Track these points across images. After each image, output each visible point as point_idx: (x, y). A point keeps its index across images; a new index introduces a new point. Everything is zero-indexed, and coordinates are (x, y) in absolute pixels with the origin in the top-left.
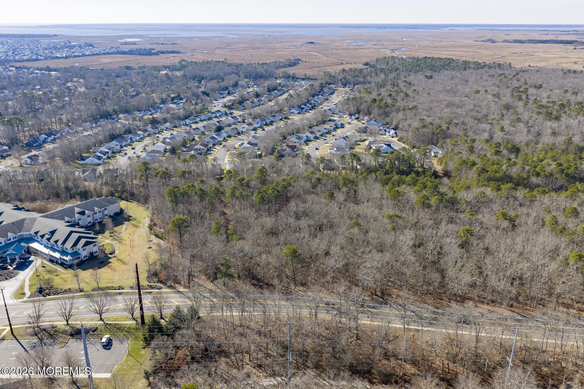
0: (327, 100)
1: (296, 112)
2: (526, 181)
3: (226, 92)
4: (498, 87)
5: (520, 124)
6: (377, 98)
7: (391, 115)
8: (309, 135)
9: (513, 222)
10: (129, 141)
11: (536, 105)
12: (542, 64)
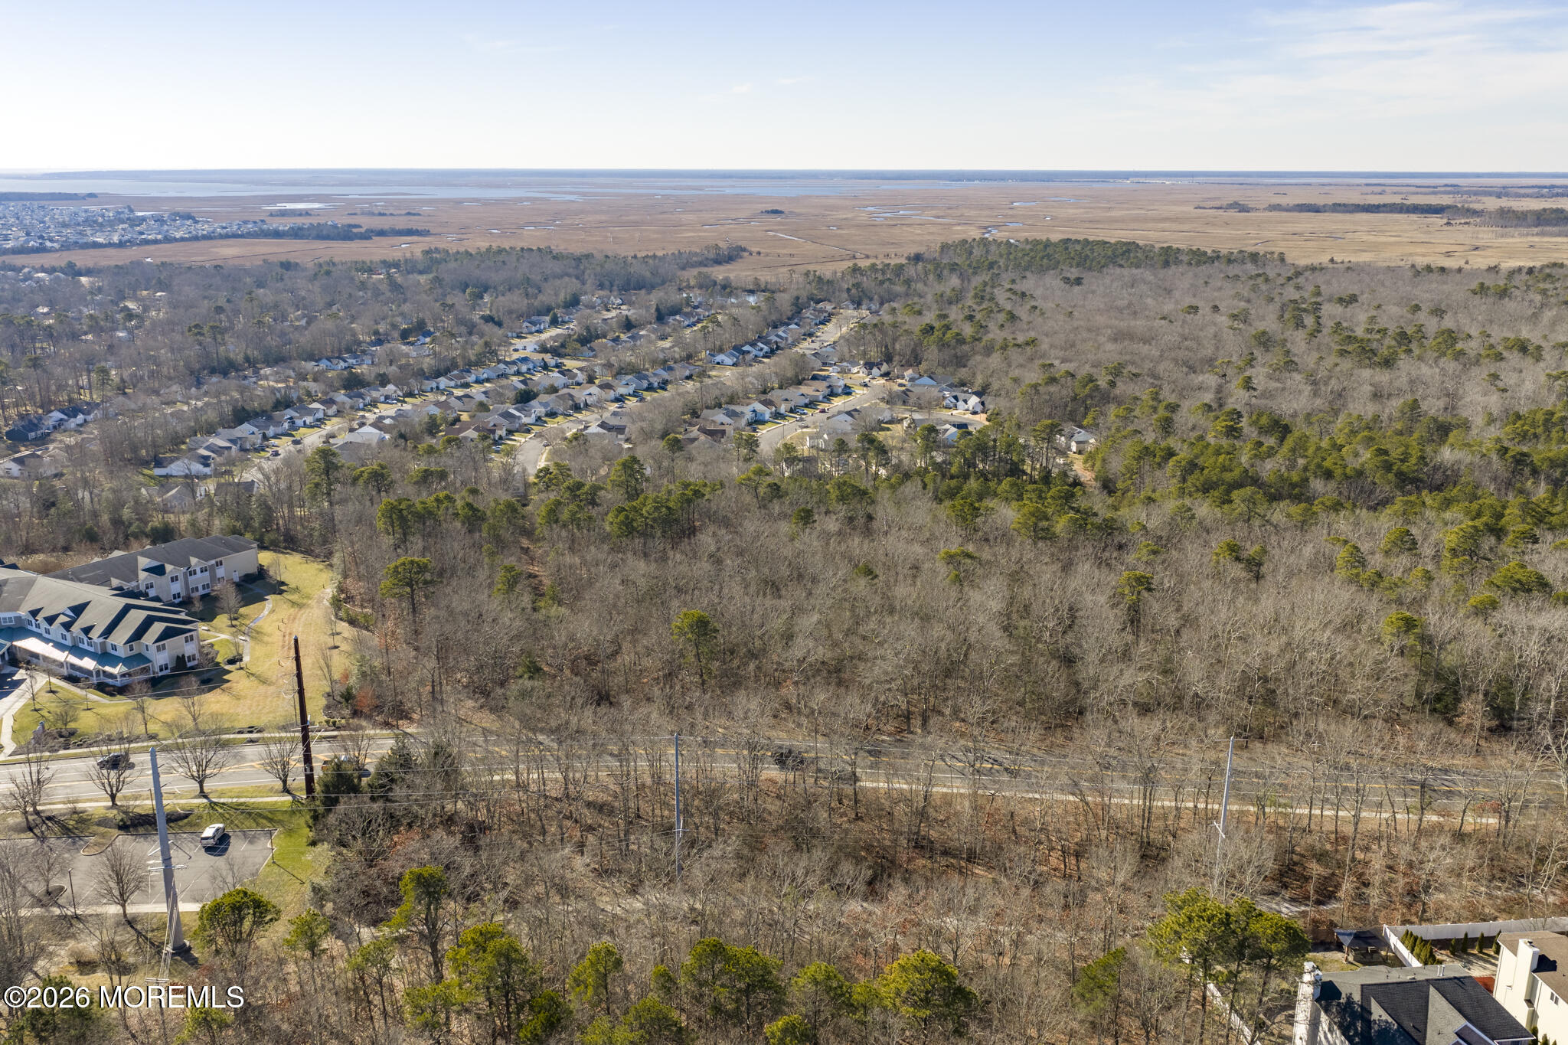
0: (811, 335)
1: (729, 361)
2: (1296, 491)
3: (548, 319)
4: (1248, 301)
5: (1295, 375)
6: (937, 325)
7: (971, 363)
8: (759, 407)
9: (1255, 568)
10: (286, 425)
11: (1337, 338)
12: (1365, 258)
